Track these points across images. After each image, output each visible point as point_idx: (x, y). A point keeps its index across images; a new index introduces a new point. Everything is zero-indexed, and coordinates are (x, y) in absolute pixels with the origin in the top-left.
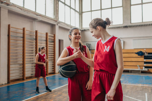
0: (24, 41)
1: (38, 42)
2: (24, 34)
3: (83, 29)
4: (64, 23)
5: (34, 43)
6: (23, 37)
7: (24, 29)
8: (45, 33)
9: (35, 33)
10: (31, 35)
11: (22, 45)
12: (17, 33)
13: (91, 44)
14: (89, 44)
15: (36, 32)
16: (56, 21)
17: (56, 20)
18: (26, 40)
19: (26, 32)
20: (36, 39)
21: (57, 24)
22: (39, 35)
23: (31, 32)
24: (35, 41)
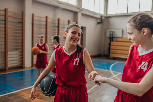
0: (46, 28)
1: (60, 29)
2: (47, 22)
3: (108, 16)
4: (88, 10)
5: (57, 31)
6: (46, 25)
7: (47, 18)
8: (67, 21)
9: (57, 21)
10: (53, 23)
11: (45, 32)
12: (40, 21)
13: (114, 32)
14: (113, 32)
15: (59, 20)
16: (79, 9)
17: (79, 7)
18: (49, 28)
19: (49, 21)
20: (58, 27)
21: (80, 12)
22: (61, 22)
23: (53, 20)
24: (57, 29)
